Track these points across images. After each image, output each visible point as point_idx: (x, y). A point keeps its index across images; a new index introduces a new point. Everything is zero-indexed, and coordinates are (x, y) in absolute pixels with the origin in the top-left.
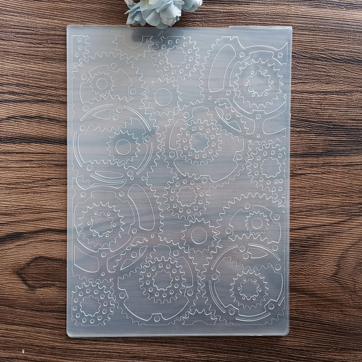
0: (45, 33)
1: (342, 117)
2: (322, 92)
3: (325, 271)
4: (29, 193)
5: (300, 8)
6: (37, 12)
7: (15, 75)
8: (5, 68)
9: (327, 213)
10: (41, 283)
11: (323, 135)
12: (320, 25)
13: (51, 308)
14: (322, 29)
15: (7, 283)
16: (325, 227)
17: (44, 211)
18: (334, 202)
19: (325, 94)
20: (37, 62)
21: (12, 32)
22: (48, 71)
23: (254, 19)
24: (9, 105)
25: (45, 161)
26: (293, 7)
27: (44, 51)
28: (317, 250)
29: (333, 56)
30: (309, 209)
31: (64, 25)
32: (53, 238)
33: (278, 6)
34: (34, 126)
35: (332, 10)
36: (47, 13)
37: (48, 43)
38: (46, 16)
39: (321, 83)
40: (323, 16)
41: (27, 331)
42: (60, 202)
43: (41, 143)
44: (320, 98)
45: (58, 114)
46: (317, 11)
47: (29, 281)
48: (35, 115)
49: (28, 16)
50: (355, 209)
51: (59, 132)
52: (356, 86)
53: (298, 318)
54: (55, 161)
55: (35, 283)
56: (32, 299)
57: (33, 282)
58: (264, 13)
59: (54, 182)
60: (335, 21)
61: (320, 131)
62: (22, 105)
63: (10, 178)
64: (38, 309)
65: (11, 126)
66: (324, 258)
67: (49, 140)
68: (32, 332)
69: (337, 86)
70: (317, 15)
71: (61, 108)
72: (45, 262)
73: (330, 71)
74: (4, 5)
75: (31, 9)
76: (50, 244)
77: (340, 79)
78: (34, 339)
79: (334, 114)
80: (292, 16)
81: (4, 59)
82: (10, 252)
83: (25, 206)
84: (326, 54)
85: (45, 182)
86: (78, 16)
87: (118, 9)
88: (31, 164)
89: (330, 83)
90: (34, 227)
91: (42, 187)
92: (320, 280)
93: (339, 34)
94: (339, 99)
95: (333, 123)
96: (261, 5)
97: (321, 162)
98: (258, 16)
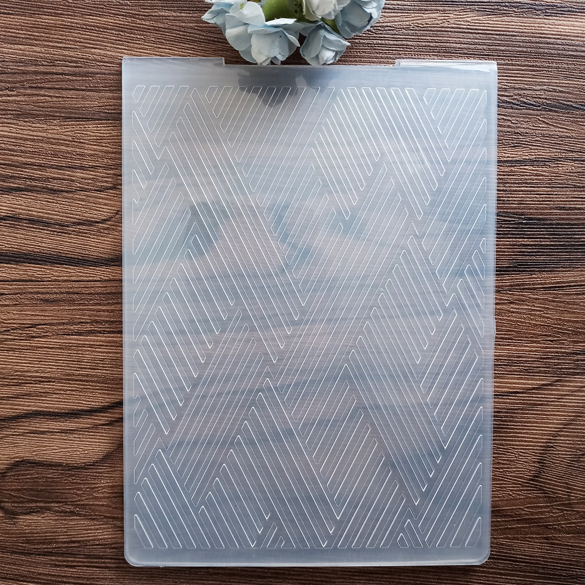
0: (19, 69)
1: (542, 204)
2: (506, 161)
3: (517, 471)
5: (464, 16)
6: (4, 33)
9: (520, 372)
10: (26, 507)
11: (509, 236)
12: (498, 46)
13: (45, 548)
14: (503, 53)
16: (517, 396)
17: (28, 382)
18: (531, 351)
19: (510, 164)
20: (5, 120)
22: (26, 136)
23: (385, 37)
25: (25, 293)
26: (452, 15)
27: (18, 101)
28: (504, 437)
29: (523, 99)
31: (52, 56)
32: (44, 428)
33: (426, 14)
34: (5, 233)
35: (521, 19)
36: (22, 34)
37: (24, 88)
38: (19, 41)
39: (504, 146)
40: (504, 29)
42: (54, 365)
43: (17, 262)
44: (503, 172)
45: (46, 211)
46: (493, 21)
47: (6, 502)
48: (6, 214)
50: (567, 364)
51: (47, 242)
52: (564, 150)
54: (43, 293)
55: (16, 506)
56: (12, 534)
57: (13, 505)
58: (401, 27)
59: (42, 330)
60: (525, 38)
61: (505, 229)
64: (23, 551)
66: (517, 449)
67: (31, 257)
69: (532, 151)
70: (494, 27)
71: (51, 200)
72: (31, 469)
73: (519, 125)
76: (39, 439)
77: (537, 139)
79: (528, 199)
80: (450, 31)
84: (510, 96)
85: (27, 331)
86: (76, 38)
87: (146, 25)
89: (520, 146)
90: (11, 409)
91: (22, 340)
92: (510, 487)
93: (533, 61)
94: (536, 174)
95: (527, 215)
96: (397, 13)
97: (507, 283)
98: (392, 31)
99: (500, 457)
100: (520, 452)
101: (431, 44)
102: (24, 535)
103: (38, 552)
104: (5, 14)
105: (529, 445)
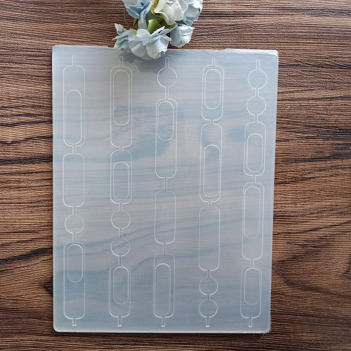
1: (347, 121)
2: (328, 98)
3: (337, 269)
6: (47, 34)
7: (29, 97)
8: (19, 90)
9: (337, 214)
11: (330, 139)
12: (323, 33)
14: (326, 37)
15: (35, 297)
16: (336, 228)
18: (343, 202)
19: (330, 100)
21: (24, 55)
23: (259, 31)
24: (26, 127)
26: (297, 17)
28: (329, 250)
29: (337, 63)
30: (319, 210)
33: (282, 17)
35: (335, 18)
36: (57, 34)
38: (56, 38)
39: (326, 90)
40: (326, 24)
41: (57, 341)
44: (326, 104)
46: (320, 19)
49: (38, 38)
53: (313, 314)
58: (268, 24)
60: (338, 29)
61: (327, 136)
62: (38, 126)
63: (31, 197)
65: (29, 147)
66: (336, 256)
68: (62, 341)
69: (342, 92)
70: (321, 23)
73: (335, 77)
74: (14, 28)
75: (41, 31)
77: (344, 85)
78: (64, 348)
79: (340, 119)
80: (296, 26)
81: (18, 82)
82: (36, 267)
83: (47, 223)
84: (330, 61)
86: (88, 35)
89: (335, 89)
92: (333, 278)
93: (342, 41)
94: (344, 104)
95: (340, 127)
96: (266, 17)
97: (329, 165)
98: (263, 27)
99: (327, 261)
100: (338, 258)
101: (286, 34)
104: (47, 22)
105: (343, 254)
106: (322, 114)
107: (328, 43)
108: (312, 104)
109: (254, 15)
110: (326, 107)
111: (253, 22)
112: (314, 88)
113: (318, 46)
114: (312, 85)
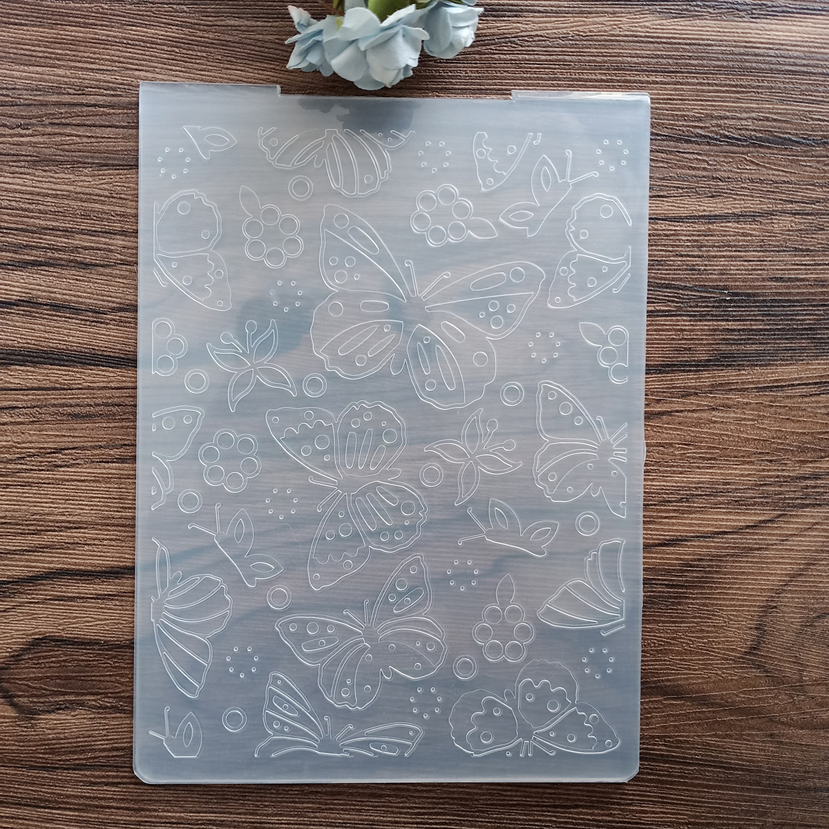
0: (35, 100)
1: (751, 274)
2: (702, 216)
3: (727, 641)
4: (11, 485)
6: (15, 51)
9: (728, 504)
10: (50, 702)
11: (709, 318)
12: (689, 59)
13: (76, 759)
14: (696, 69)
16: (726, 538)
17: (50, 528)
18: (742, 475)
19: (708, 221)
20: (17, 169)
22: (46, 191)
23: (534, 51)
25: (45, 406)
26: (624, 19)
27: (35, 143)
28: (708, 594)
29: (724, 132)
30: (683, 495)
31: (80, 81)
32: (73, 593)
33: (590, 18)
34: (17, 324)
35: (718, 22)
37: (42, 125)
38: (35, 61)
39: (698, 196)
40: (696, 37)
42: (86, 505)
43: (34, 364)
44: (698, 231)
45: (74, 293)
46: (681, 25)
47: (20, 696)
48: (19, 298)
50: (791, 492)
51: (77, 335)
52: (780, 200)
53: (668, 756)
54: (71, 406)
55: (35, 702)
56: (30, 741)
57: (31, 700)
58: (556, 36)
59: (70, 457)
60: (725, 48)
61: (702, 309)
64: (44, 765)
66: (726, 611)
67: (54, 356)
68: (33, 821)
69: (736, 202)
70: (683, 34)
71: (81, 278)
72: (56, 649)
73: (719, 167)
76: (66, 607)
77: (743, 185)
79: (732, 268)
80: (623, 41)
84: (705, 127)
85: (48, 458)
86: (113, 56)
87: (209, 38)
88: (12, 417)
89: (720, 196)
90: (27, 567)
91: (42, 470)
92: (717, 664)
93: (736, 79)
94: (742, 233)
95: (732, 289)
96: (550, 17)
97: (706, 382)
98: (543, 42)
99: (702, 622)
100: (731, 615)
101: (598, 59)
102: (46, 742)
103: (66, 765)
104: (16, 24)
105: (743, 606)
106: (689, 256)
107: (701, 84)
108: (664, 230)
109: (520, 13)
110: (697, 238)
111: (518, 31)
112: (669, 192)
113: (676, 90)
114: (663, 186)
